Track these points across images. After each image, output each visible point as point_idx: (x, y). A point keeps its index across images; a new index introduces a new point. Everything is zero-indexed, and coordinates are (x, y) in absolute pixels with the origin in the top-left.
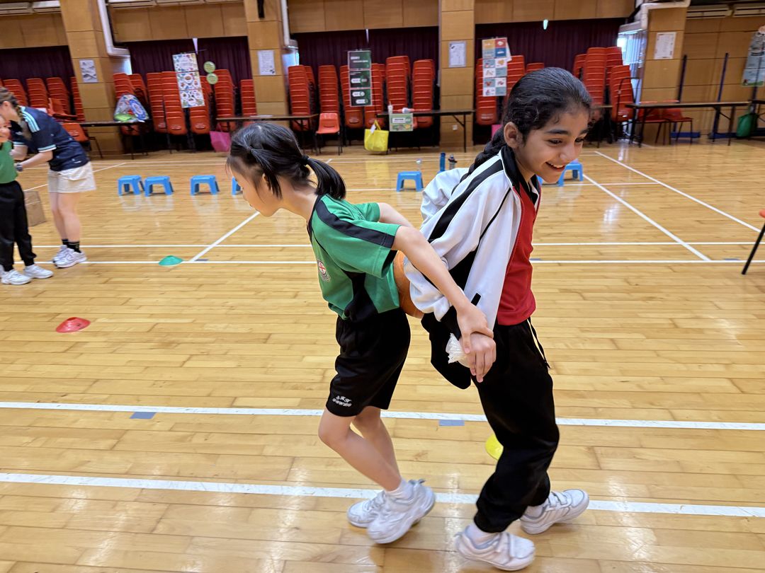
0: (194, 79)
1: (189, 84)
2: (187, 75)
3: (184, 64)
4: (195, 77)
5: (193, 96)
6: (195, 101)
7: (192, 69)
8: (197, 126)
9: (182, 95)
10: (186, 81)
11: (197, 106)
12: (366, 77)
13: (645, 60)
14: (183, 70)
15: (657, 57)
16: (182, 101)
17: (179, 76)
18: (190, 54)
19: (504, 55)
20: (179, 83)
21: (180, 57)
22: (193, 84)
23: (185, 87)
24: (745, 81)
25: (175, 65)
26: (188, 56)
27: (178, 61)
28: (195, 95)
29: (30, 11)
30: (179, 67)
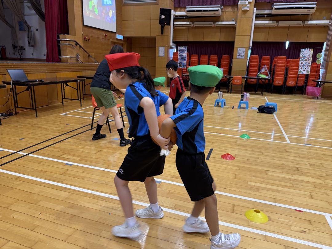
0: (309, 61)
1: (305, 63)
2: (306, 59)
3: (306, 54)
4: (310, 60)
5: (306, 69)
6: (306, 71)
7: (309, 56)
8: (290, 83)
9: (300, 68)
10: (304, 61)
11: (306, 73)
14: (304, 56)
16: (299, 71)
17: (301, 59)
18: (311, 49)
20: (300, 63)
21: (306, 50)
22: (308, 63)
23: (303, 64)
25: (301, 54)
26: (309, 50)
27: (303, 52)
28: (307, 69)
29: (213, 26)
30: (303, 55)
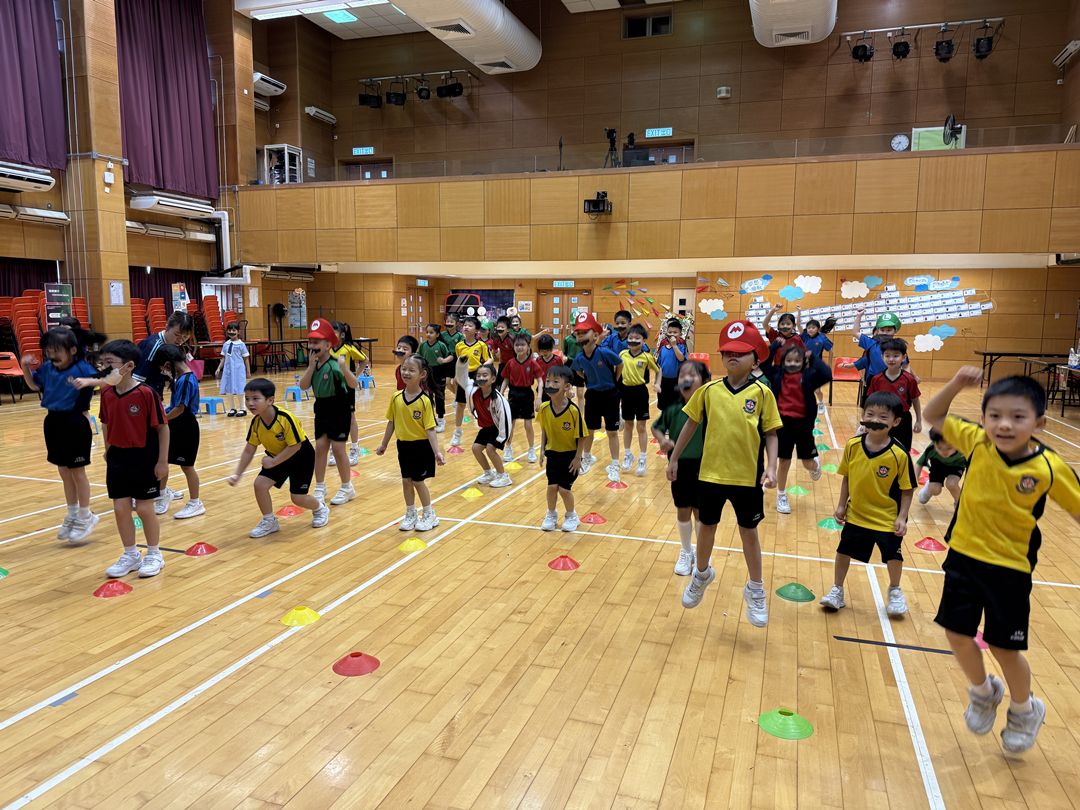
12: (67, 312)
13: (244, 308)
15: (251, 306)
19: (184, 298)
24: (292, 325)
